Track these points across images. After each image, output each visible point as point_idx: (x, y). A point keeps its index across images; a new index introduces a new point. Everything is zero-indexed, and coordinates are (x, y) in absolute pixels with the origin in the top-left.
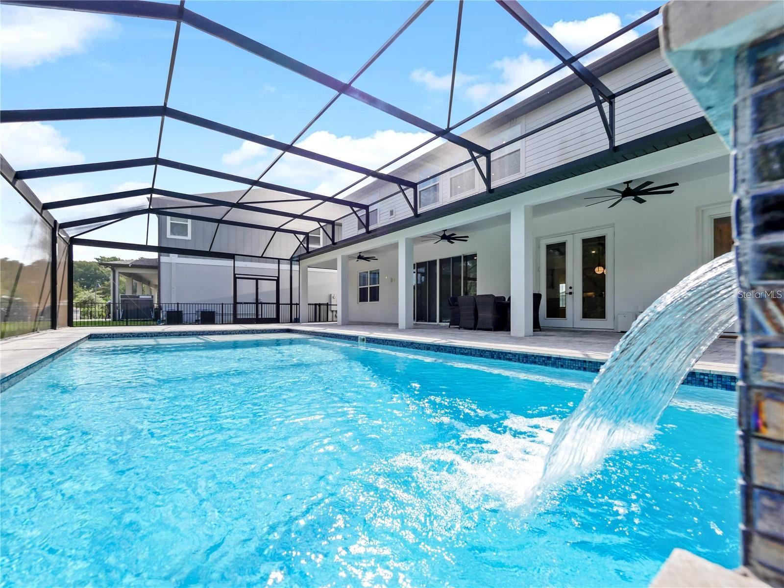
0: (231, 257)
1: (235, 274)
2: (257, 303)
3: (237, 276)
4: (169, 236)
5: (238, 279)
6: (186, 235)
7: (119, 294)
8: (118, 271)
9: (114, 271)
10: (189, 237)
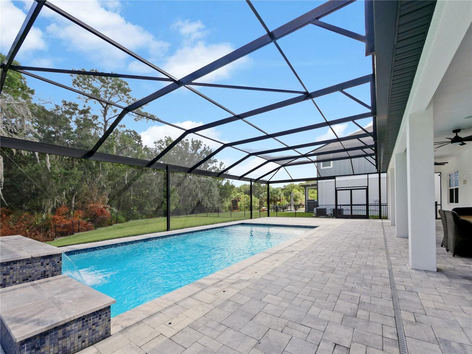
0: (334, 177)
1: (336, 188)
2: (351, 205)
3: (337, 189)
4: (322, 168)
5: (338, 191)
6: (330, 166)
7: (307, 199)
8: (307, 188)
9: (306, 189)
10: (331, 166)
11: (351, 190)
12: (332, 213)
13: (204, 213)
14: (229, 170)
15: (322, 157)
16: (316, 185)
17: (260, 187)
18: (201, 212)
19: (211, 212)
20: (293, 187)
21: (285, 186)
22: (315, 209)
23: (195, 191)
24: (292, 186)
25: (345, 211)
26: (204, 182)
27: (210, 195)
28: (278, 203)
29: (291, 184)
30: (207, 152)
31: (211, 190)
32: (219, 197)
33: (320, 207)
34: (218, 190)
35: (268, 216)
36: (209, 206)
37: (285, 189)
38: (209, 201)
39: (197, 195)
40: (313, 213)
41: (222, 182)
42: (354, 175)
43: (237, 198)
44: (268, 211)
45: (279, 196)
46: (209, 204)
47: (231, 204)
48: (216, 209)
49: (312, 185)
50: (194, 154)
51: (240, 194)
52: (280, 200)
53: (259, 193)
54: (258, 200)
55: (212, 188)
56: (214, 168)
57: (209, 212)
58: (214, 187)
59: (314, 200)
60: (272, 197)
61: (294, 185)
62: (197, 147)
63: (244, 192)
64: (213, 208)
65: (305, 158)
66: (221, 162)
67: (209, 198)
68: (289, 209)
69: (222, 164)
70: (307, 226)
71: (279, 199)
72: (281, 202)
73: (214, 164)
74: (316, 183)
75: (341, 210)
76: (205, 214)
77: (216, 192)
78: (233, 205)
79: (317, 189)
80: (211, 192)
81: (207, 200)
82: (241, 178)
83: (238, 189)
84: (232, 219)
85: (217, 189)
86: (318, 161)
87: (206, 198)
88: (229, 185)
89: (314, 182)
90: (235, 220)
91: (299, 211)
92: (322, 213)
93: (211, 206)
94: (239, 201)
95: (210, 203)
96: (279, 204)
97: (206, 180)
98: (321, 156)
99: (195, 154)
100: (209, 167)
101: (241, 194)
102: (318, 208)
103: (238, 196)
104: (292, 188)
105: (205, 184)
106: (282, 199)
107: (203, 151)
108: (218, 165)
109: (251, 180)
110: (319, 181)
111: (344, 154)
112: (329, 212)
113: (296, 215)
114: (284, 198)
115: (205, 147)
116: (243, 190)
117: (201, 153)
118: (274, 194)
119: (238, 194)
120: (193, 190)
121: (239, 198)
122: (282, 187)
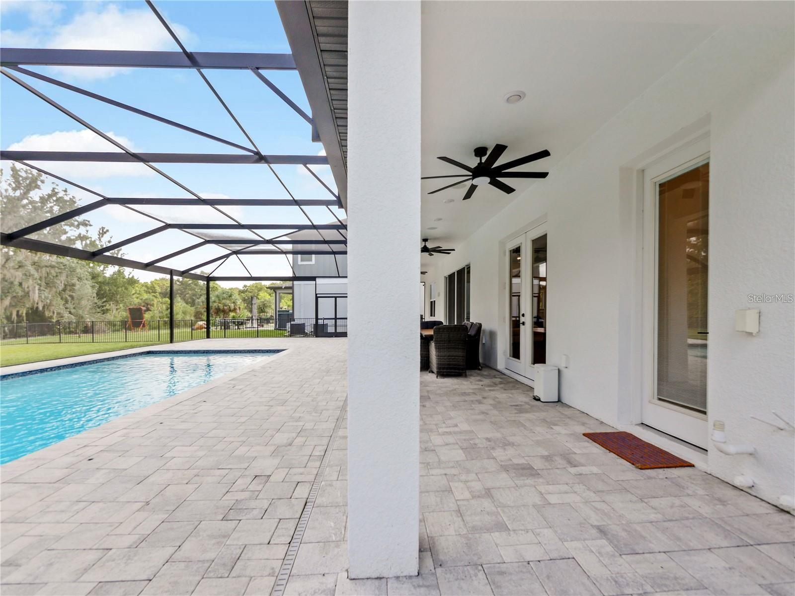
0: (313, 279)
1: (316, 294)
2: (336, 319)
3: (318, 295)
4: (300, 263)
5: (319, 298)
6: (311, 261)
7: (278, 310)
8: (278, 292)
9: (276, 292)
10: (313, 262)
11: (336, 297)
12: (312, 330)
13: (53, 334)
14: (123, 248)
15: (300, 247)
16: (292, 288)
17: (196, 285)
18: (43, 334)
19: (70, 333)
20: (260, 289)
21: (245, 286)
22: (288, 325)
23: (20, 284)
24: (259, 287)
25: (339, 327)
26: (53, 267)
27: (70, 296)
28: (232, 314)
29: (256, 283)
30: (59, 201)
31: (74, 285)
32: (96, 301)
33: (297, 322)
34: (93, 287)
35: (208, 337)
36: (67, 321)
37: (246, 291)
38: (66, 308)
39: (27, 294)
40: (286, 330)
41: (104, 270)
42: (339, 277)
43: (143, 304)
44: (208, 328)
45: (234, 303)
46: (66, 315)
47: (129, 315)
48: (86, 327)
49: (286, 288)
50: (20, 199)
51: (151, 297)
52: (235, 310)
53: (193, 296)
54: (193, 308)
55: (75, 281)
56: (81, 238)
57: (66, 334)
58: (80, 279)
59: (288, 311)
60: (220, 305)
61: (261, 285)
62: (30, 184)
63: (160, 293)
64: (78, 323)
65: (271, 245)
66: (103, 228)
67: (67, 302)
68: (249, 325)
69: (105, 233)
70: (270, 350)
71: (232, 308)
72: (236, 312)
73: (82, 230)
74: (291, 285)
75: (325, 326)
76: (56, 338)
77: (87, 290)
78: (133, 318)
79: (293, 294)
80: (73, 290)
81: (61, 307)
82: (149, 266)
83: (146, 286)
84: (127, 344)
85: (89, 283)
86: (294, 253)
87: (59, 302)
88: (124, 278)
89: (289, 284)
90: (132, 347)
91: (265, 329)
92: (298, 331)
93: (73, 318)
94: (148, 310)
95: (70, 313)
96: (234, 317)
97: (57, 263)
98: (299, 245)
99: (22, 199)
100: (68, 235)
101: (154, 296)
102: (292, 323)
103: (146, 299)
104: (259, 291)
105: (53, 272)
106: (239, 308)
107: (50, 196)
108: (93, 234)
109: (171, 272)
110: (295, 282)
111: (325, 247)
112: (309, 329)
113: (258, 334)
114: (242, 307)
115: (54, 189)
116: (158, 289)
117: (43, 200)
118: (224, 299)
119: (145, 296)
120: (16, 283)
121: (147, 304)
122: (241, 288)
